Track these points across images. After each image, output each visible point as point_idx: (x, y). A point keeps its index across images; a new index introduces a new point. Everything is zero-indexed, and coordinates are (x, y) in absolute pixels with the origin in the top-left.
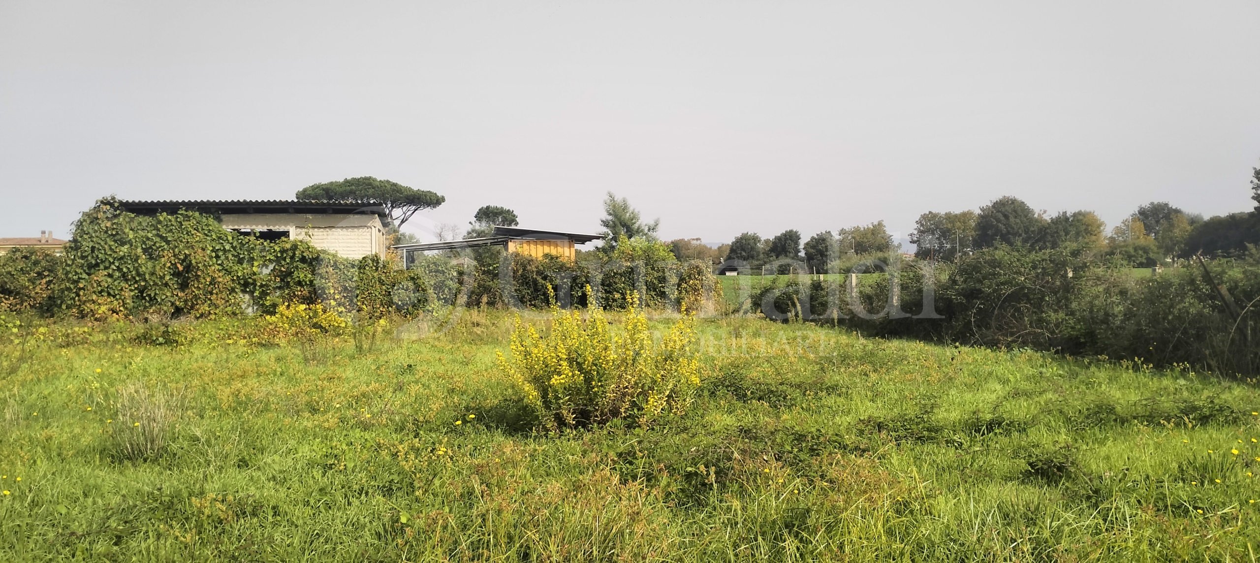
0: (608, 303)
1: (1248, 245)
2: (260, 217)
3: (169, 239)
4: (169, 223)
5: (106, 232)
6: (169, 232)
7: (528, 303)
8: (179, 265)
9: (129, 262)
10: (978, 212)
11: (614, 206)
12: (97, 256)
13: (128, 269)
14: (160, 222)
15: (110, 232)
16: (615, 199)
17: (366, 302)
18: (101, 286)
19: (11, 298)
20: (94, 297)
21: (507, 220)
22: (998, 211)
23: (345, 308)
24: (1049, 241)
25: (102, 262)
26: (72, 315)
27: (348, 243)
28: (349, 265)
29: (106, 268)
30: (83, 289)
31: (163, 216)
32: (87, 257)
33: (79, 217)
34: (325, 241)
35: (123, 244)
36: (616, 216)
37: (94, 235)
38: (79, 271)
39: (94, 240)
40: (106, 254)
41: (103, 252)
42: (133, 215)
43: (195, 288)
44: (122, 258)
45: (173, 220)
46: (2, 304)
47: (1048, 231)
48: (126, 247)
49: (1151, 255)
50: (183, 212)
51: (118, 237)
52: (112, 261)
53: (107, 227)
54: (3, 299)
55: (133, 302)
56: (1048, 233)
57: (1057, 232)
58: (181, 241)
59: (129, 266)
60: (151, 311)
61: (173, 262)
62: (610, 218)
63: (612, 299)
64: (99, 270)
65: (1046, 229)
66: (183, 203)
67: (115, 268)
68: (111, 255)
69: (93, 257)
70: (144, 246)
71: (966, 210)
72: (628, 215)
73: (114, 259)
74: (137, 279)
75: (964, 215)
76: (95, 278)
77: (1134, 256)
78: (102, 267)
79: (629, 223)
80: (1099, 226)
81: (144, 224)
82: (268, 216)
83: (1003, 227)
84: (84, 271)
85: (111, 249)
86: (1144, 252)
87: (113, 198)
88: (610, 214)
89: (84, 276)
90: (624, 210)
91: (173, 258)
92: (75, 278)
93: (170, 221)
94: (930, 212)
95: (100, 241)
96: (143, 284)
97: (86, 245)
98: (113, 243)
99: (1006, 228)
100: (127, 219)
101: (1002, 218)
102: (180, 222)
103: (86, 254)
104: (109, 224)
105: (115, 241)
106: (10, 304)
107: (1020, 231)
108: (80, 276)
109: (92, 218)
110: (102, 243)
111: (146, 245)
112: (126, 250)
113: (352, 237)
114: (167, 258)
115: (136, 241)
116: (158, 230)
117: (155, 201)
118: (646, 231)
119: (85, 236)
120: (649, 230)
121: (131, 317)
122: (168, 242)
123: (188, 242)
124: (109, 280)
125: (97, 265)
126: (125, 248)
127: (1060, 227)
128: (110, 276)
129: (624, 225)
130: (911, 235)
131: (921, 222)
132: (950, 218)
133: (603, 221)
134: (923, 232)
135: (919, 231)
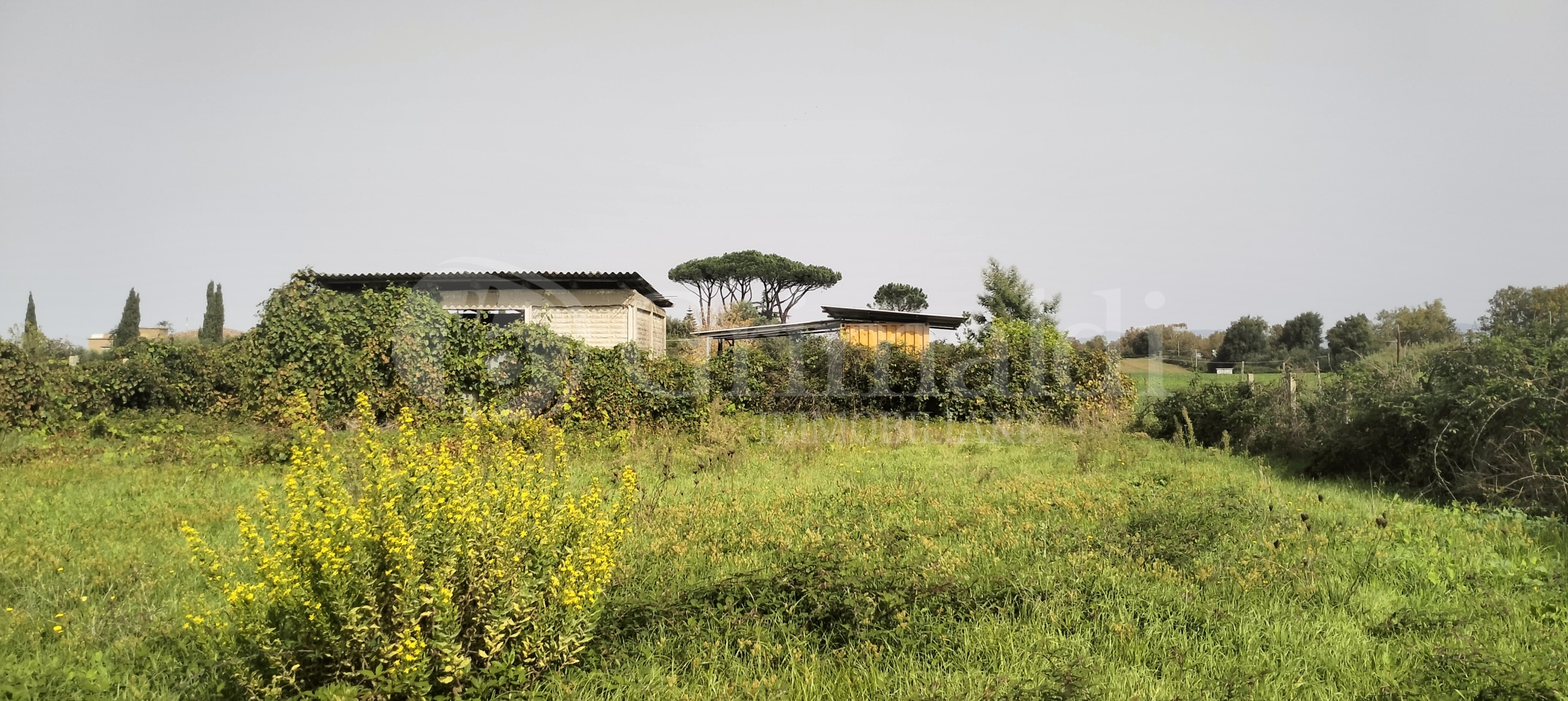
0: (967, 411)
3: (375, 323)
4: (376, 303)
5: (299, 314)
6: (374, 313)
7: (855, 409)
8: (383, 357)
9: (325, 352)
11: (996, 276)
12: (286, 344)
13: (324, 360)
14: (365, 301)
15: (302, 314)
16: (1000, 268)
17: (609, 407)
18: (289, 383)
19: (230, 396)
20: (279, 396)
21: (913, 301)
23: (583, 413)
25: (293, 351)
26: (254, 419)
28: (597, 357)
29: (297, 360)
30: (267, 385)
31: (368, 294)
32: (274, 345)
33: (267, 296)
35: (318, 330)
36: (998, 292)
37: (283, 317)
38: (264, 363)
39: (284, 323)
40: (297, 341)
41: (294, 339)
42: (333, 293)
43: (400, 386)
44: (316, 347)
45: (380, 298)
46: (218, 403)
48: (322, 332)
50: (393, 288)
51: (314, 320)
52: (303, 350)
53: (300, 308)
54: (220, 398)
55: (329, 403)
58: (388, 326)
59: (325, 358)
60: (351, 415)
61: (377, 352)
62: (990, 293)
63: (973, 406)
64: (288, 362)
66: (392, 277)
67: (307, 360)
68: (302, 343)
69: (281, 347)
70: (345, 332)
72: (1016, 289)
73: (307, 348)
74: (334, 373)
75: (1561, 290)
76: (282, 373)
78: (292, 358)
79: (1015, 300)
81: (346, 304)
84: (272, 363)
85: (303, 335)
87: (310, 271)
88: (990, 289)
89: (272, 369)
90: (1012, 282)
91: (377, 347)
92: (260, 371)
93: (377, 299)
95: (290, 326)
96: (341, 380)
97: (274, 331)
98: (305, 328)
100: (326, 298)
102: (388, 301)
103: (273, 342)
104: (303, 304)
105: (310, 326)
106: (228, 404)
108: (267, 370)
109: (282, 298)
110: (293, 328)
111: (347, 330)
112: (321, 337)
114: (370, 348)
115: (334, 326)
116: (363, 311)
117: (359, 274)
118: (1041, 310)
119: (274, 320)
120: (1045, 310)
121: (325, 422)
122: (373, 327)
123: (395, 327)
124: (299, 375)
125: (286, 356)
126: (320, 336)
128: (302, 369)
129: (1009, 304)
130: (1482, 319)
131: (1496, 301)
132: (1539, 295)
133: (981, 298)
134: (1501, 314)
135: (1494, 314)
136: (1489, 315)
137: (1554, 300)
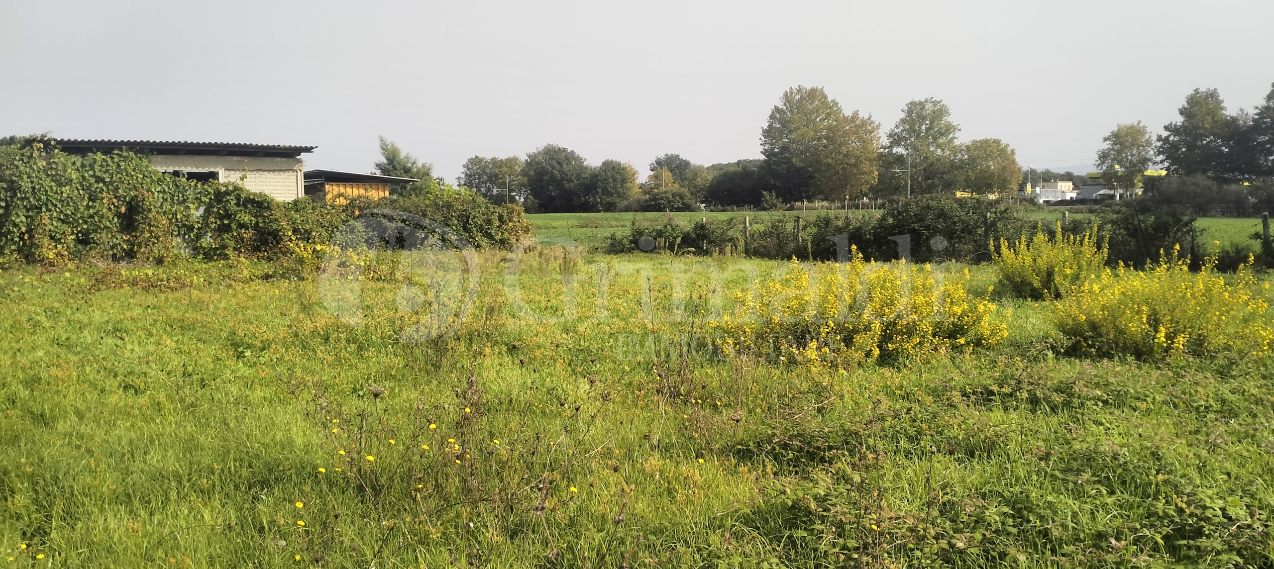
1: (764, 192)
2: (189, 159)
4: (105, 164)
8: (123, 208)
10: (523, 158)
11: (387, 149)
14: (95, 162)
18: (49, 229)
22: (552, 159)
24: (600, 187)
25: (46, 203)
27: (275, 186)
29: (50, 210)
31: (98, 156)
34: (253, 184)
38: (20, 213)
42: (65, 154)
44: (66, 199)
45: (108, 160)
47: (599, 178)
48: (68, 187)
49: (686, 201)
50: (118, 152)
51: (57, 177)
52: (54, 202)
53: (45, 166)
55: (76, 246)
56: (599, 180)
57: (606, 179)
58: (124, 182)
59: (72, 208)
60: (96, 255)
61: (116, 204)
62: (383, 161)
64: (42, 212)
65: (596, 176)
67: (57, 210)
68: (54, 196)
69: (36, 198)
71: (511, 156)
73: (58, 200)
74: (80, 221)
75: (509, 160)
76: (43, 222)
77: (673, 201)
78: (45, 208)
80: (634, 174)
81: (78, 164)
82: (197, 158)
83: (558, 173)
85: (53, 189)
86: (680, 198)
87: (46, 136)
90: (396, 154)
91: (116, 200)
93: (106, 161)
94: (477, 157)
96: (87, 226)
97: (27, 185)
98: (52, 184)
99: (560, 174)
101: (556, 165)
102: (117, 163)
104: (45, 163)
107: (573, 178)
113: (279, 180)
114: (108, 200)
121: (76, 262)
123: (129, 184)
127: (609, 174)
130: (459, 178)
131: (468, 166)
132: (496, 163)
133: (377, 165)
134: (470, 176)
135: (466, 175)
136: (463, 176)
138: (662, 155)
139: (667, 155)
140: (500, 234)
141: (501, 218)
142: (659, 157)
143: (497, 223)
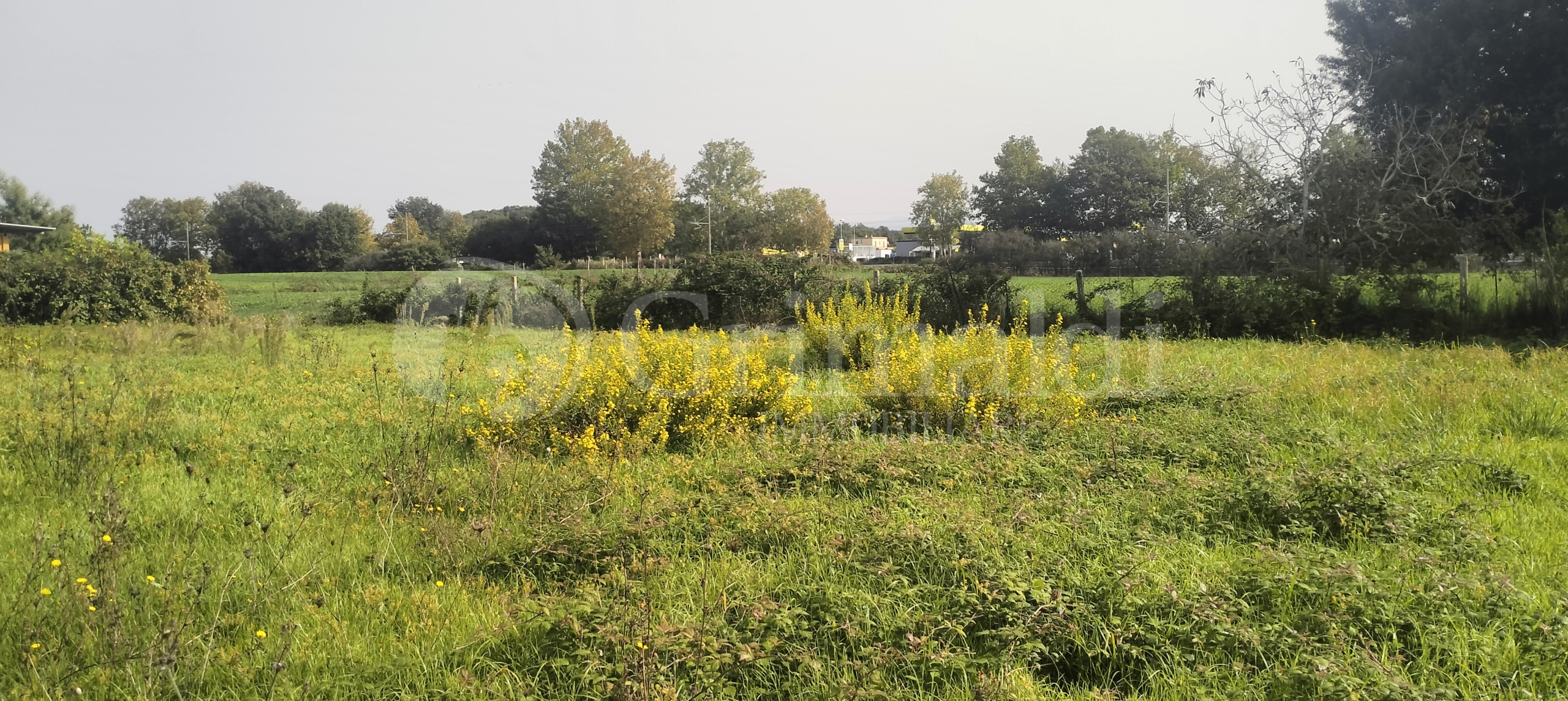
1: (538, 247)
10: (210, 200)
22: (252, 202)
24: (320, 239)
47: (319, 226)
49: (438, 257)
56: (318, 229)
57: (329, 229)
65: (314, 224)
71: (193, 196)
75: (190, 203)
77: (420, 258)
80: (368, 222)
83: (260, 220)
86: (430, 254)
94: (142, 198)
99: (264, 222)
101: (258, 209)
107: (282, 226)
127: (333, 221)
130: (116, 226)
131: (129, 210)
132: (171, 206)
134: (134, 223)
135: (128, 222)
136: (122, 223)
137: (186, 212)
138: (404, 199)
139: (411, 198)
140: (176, 301)
141: (176, 279)
142: (401, 200)
143: (171, 286)
